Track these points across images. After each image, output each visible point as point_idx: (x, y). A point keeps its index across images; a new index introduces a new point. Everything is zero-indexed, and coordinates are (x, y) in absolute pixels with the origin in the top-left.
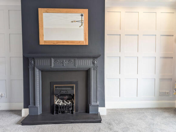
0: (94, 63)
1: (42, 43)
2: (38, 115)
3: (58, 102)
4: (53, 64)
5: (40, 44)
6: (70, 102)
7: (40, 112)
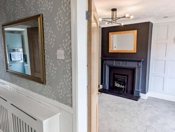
0: (138, 65)
1: (110, 51)
2: (106, 90)
3: (117, 85)
4: (115, 64)
5: (109, 52)
6: (124, 86)
7: (107, 88)
